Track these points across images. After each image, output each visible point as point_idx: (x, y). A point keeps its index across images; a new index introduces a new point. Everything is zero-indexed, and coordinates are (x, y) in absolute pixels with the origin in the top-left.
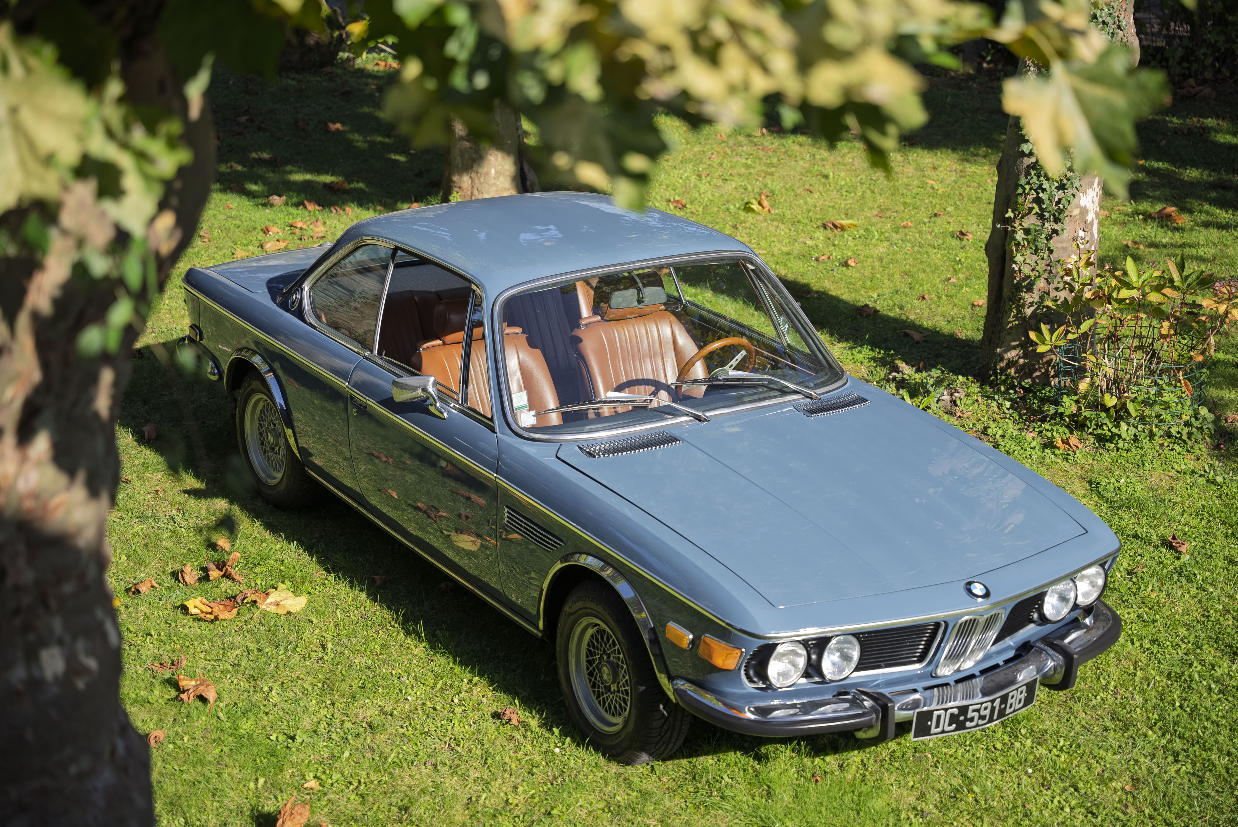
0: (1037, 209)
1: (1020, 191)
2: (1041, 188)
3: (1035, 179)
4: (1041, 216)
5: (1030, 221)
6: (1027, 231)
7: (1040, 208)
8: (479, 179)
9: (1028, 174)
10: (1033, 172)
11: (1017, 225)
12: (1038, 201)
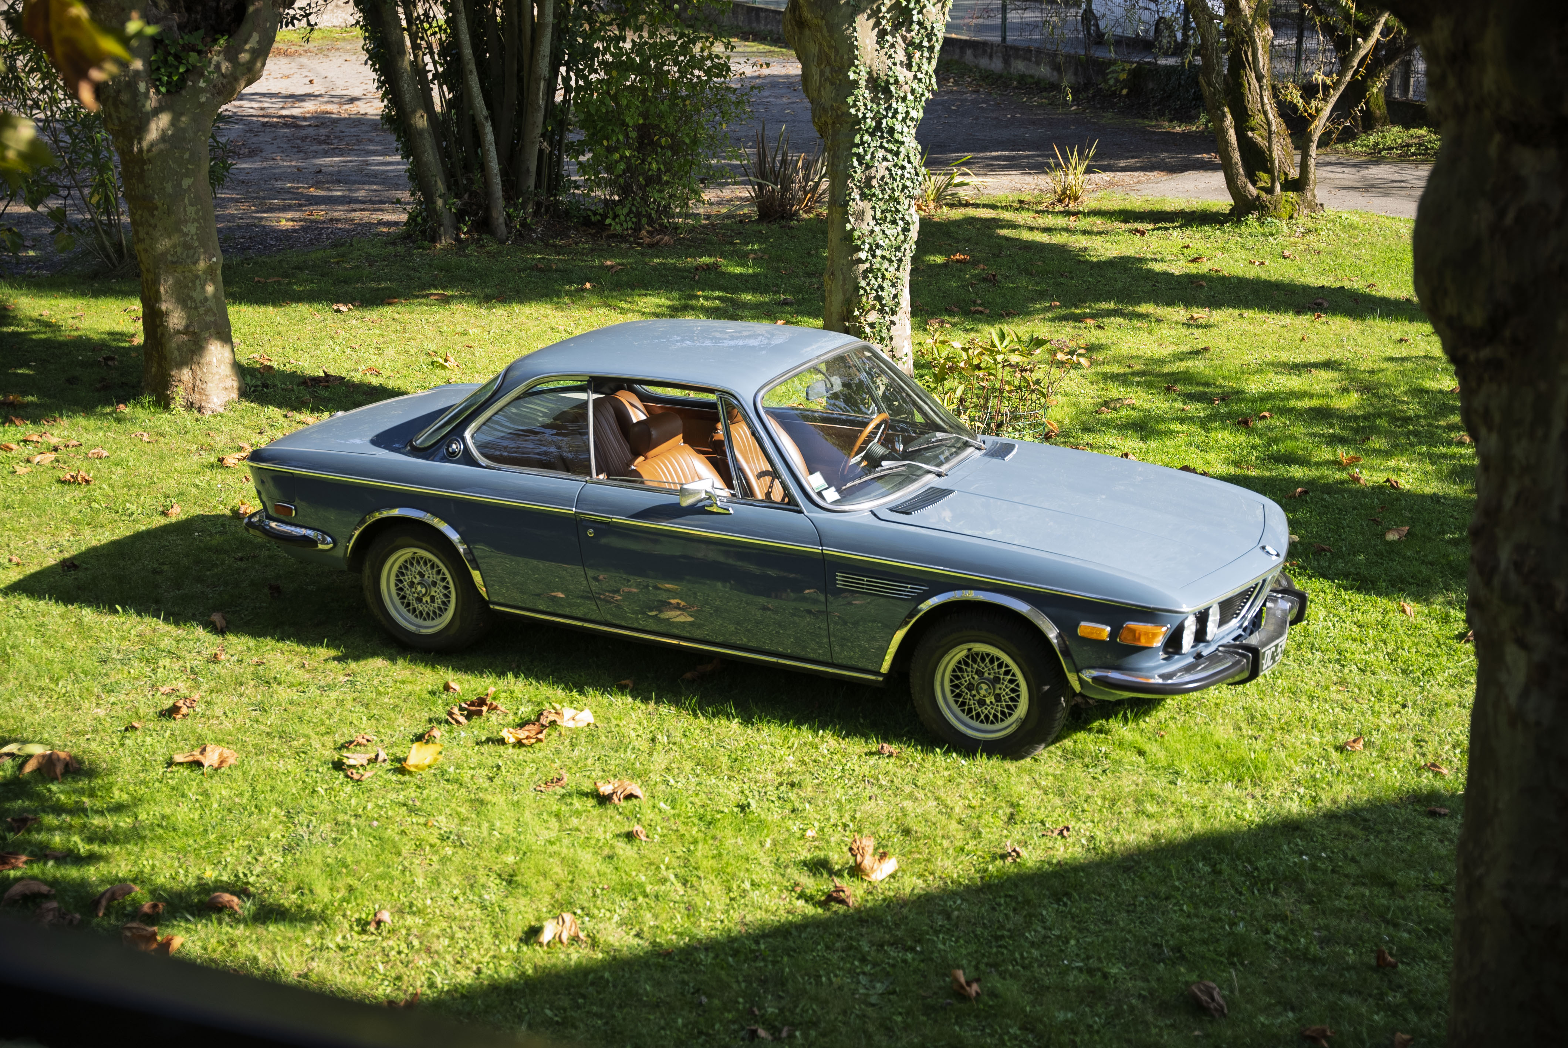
0: (878, 306)
1: (862, 292)
2: (881, 288)
3: (873, 281)
4: (882, 311)
5: (873, 317)
6: (872, 325)
7: (881, 304)
8: (201, 369)
9: (865, 277)
10: (870, 275)
11: (862, 320)
12: (879, 298)
